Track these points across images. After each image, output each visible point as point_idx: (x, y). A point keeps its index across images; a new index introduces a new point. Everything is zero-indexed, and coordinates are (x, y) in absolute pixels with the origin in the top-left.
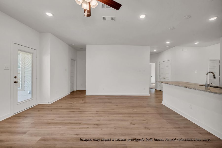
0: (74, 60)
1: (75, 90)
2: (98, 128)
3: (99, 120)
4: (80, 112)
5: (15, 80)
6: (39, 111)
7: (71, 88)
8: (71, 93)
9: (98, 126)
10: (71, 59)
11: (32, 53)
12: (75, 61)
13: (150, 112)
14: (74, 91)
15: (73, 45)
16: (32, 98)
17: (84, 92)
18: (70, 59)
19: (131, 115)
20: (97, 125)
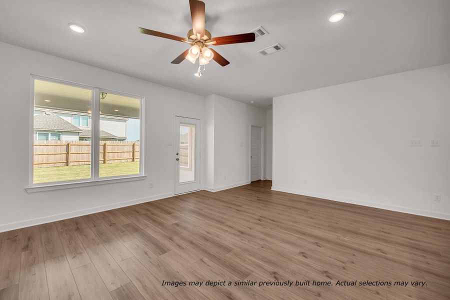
0: (261, 127)
1: (262, 179)
2: (238, 236)
3: (250, 229)
4: (238, 210)
5: (177, 157)
6: (196, 197)
7: (251, 175)
8: (252, 182)
9: (241, 235)
10: (252, 126)
11: (195, 125)
12: (263, 129)
13: (388, 256)
14: (260, 180)
15: (252, 102)
16: (195, 180)
17: (268, 183)
18: (250, 126)
19: (321, 243)
20: (242, 233)
